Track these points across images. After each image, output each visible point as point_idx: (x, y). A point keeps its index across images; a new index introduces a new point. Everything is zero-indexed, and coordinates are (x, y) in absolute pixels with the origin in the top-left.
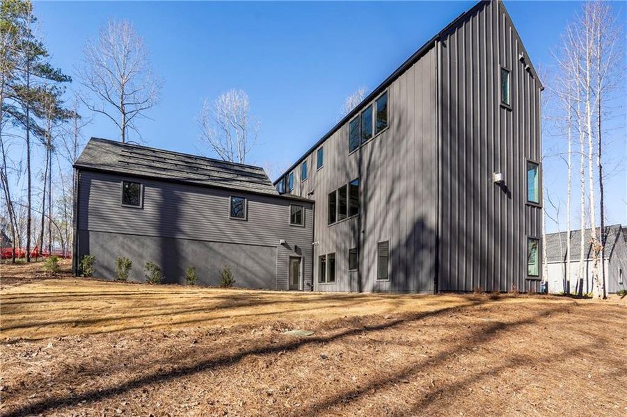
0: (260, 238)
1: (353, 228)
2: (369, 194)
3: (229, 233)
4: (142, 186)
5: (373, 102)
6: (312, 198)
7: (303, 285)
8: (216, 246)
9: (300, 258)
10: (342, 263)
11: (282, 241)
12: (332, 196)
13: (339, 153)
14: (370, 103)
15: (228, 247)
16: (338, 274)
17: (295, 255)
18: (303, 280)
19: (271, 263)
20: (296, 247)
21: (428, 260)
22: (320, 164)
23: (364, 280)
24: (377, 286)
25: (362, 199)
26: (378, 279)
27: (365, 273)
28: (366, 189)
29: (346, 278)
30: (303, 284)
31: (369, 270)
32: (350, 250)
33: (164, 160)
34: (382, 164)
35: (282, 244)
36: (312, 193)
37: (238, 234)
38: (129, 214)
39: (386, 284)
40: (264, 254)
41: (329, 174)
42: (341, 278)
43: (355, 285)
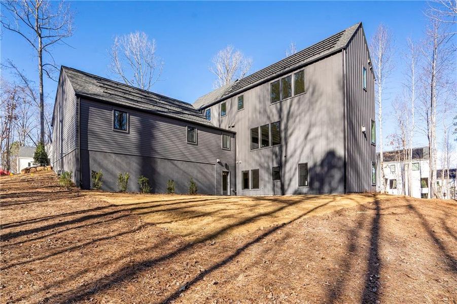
0: (205, 158)
1: (275, 153)
2: (289, 132)
3: (187, 154)
4: (128, 114)
5: (292, 74)
6: (232, 130)
7: (230, 192)
8: (179, 164)
9: (228, 173)
10: (265, 176)
11: (218, 160)
12: (254, 131)
13: (260, 102)
14: (289, 74)
15: (185, 164)
16: (261, 184)
17: (226, 170)
18: (230, 188)
19: (213, 176)
20: (226, 164)
21: (337, 175)
22: (241, 107)
23: (286, 187)
24: (298, 190)
25: (283, 135)
26: (299, 186)
27: (287, 183)
28: (286, 129)
29: (270, 186)
30: (230, 190)
31: (291, 180)
32: (273, 168)
33: (130, 93)
34: (300, 114)
35: (219, 162)
36: (233, 127)
37: (192, 155)
38: (119, 137)
39: (305, 189)
40: (208, 169)
41: (250, 114)
42: (265, 186)
43: (279, 190)
